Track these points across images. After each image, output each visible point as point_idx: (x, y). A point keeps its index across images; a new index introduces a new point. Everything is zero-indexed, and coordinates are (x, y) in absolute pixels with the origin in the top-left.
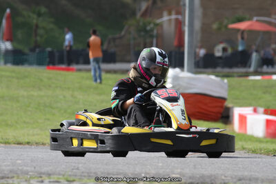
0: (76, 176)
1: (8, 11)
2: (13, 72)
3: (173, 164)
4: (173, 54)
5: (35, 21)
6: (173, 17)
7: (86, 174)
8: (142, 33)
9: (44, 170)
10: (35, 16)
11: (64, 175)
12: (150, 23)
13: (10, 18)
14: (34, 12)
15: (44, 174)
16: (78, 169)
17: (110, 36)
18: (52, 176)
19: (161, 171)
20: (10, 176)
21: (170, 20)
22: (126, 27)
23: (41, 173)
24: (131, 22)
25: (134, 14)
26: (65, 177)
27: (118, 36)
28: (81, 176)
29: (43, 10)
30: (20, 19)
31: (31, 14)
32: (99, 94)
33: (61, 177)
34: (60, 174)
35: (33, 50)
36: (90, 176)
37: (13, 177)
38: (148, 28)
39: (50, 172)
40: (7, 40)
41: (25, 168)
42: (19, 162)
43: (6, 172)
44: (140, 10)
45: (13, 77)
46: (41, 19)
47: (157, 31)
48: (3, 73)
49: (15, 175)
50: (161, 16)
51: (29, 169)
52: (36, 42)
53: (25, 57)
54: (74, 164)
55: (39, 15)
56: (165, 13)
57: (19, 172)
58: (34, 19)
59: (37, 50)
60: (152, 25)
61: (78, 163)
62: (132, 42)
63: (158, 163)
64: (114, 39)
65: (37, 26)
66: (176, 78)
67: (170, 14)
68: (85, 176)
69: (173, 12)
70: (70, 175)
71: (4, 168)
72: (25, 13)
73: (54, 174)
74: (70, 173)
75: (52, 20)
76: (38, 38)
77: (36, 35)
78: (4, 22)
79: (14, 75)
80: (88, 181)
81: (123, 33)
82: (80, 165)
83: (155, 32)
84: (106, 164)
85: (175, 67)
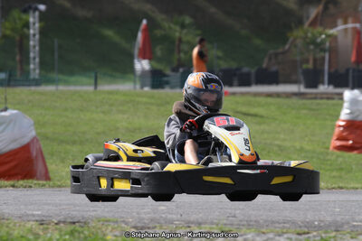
0: (232, 225)
1: (145, 22)
2: (152, 97)
3: (353, 209)
4: (351, 71)
5: (177, 34)
6: (350, 25)
7: (245, 223)
8: (312, 47)
9: (193, 218)
10: (178, 28)
11: (217, 225)
12: (321, 34)
13: (146, 30)
14: (176, 24)
15: (192, 223)
16: (234, 217)
17: (272, 51)
18: (202, 226)
19: (339, 219)
20: (151, 225)
21: (346, 30)
22: (291, 39)
23: (189, 222)
24: (298, 33)
25: (300, 23)
26: (220, 226)
27: (280, 50)
28: (239, 225)
29: (188, 20)
30: (158, 33)
31: (172, 26)
32: (260, 124)
33: (214, 226)
34: (212, 223)
35: (175, 70)
36: (249, 225)
37: (155, 227)
38: (319, 40)
39: (200, 220)
40: (144, 58)
41: (169, 216)
42: (163, 208)
43: (146, 221)
44: (308, 18)
45: (152, 104)
46: (185, 31)
47: (330, 43)
48: (140, 99)
49: (157, 225)
50: (335, 26)
51: (174, 216)
52: (179, 60)
53: (165, 79)
54: (229, 211)
55: (183, 26)
56: (340, 21)
57: (163, 222)
58: (177, 32)
59: (181, 70)
60: (323, 36)
61: (235, 209)
62: (298, 58)
63: (335, 208)
64: (276, 55)
65: (180, 40)
66: (354, 102)
67: (346, 22)
68: (243, 225)
69: (350, 20)
70: (225, 224)
71: (143, 216)
72: (166, 25)
73: (205, 223)
74: (225, 222)
75: (199, 32)
76: (182, 55)
77: (179, 51)
78: (140, 35)
79: (153, 101)
80: (248, 231)
81: (287, 47)
82: (238, 212)
83: (328, 44)
84: (270, 211)
85: (353, 88)
